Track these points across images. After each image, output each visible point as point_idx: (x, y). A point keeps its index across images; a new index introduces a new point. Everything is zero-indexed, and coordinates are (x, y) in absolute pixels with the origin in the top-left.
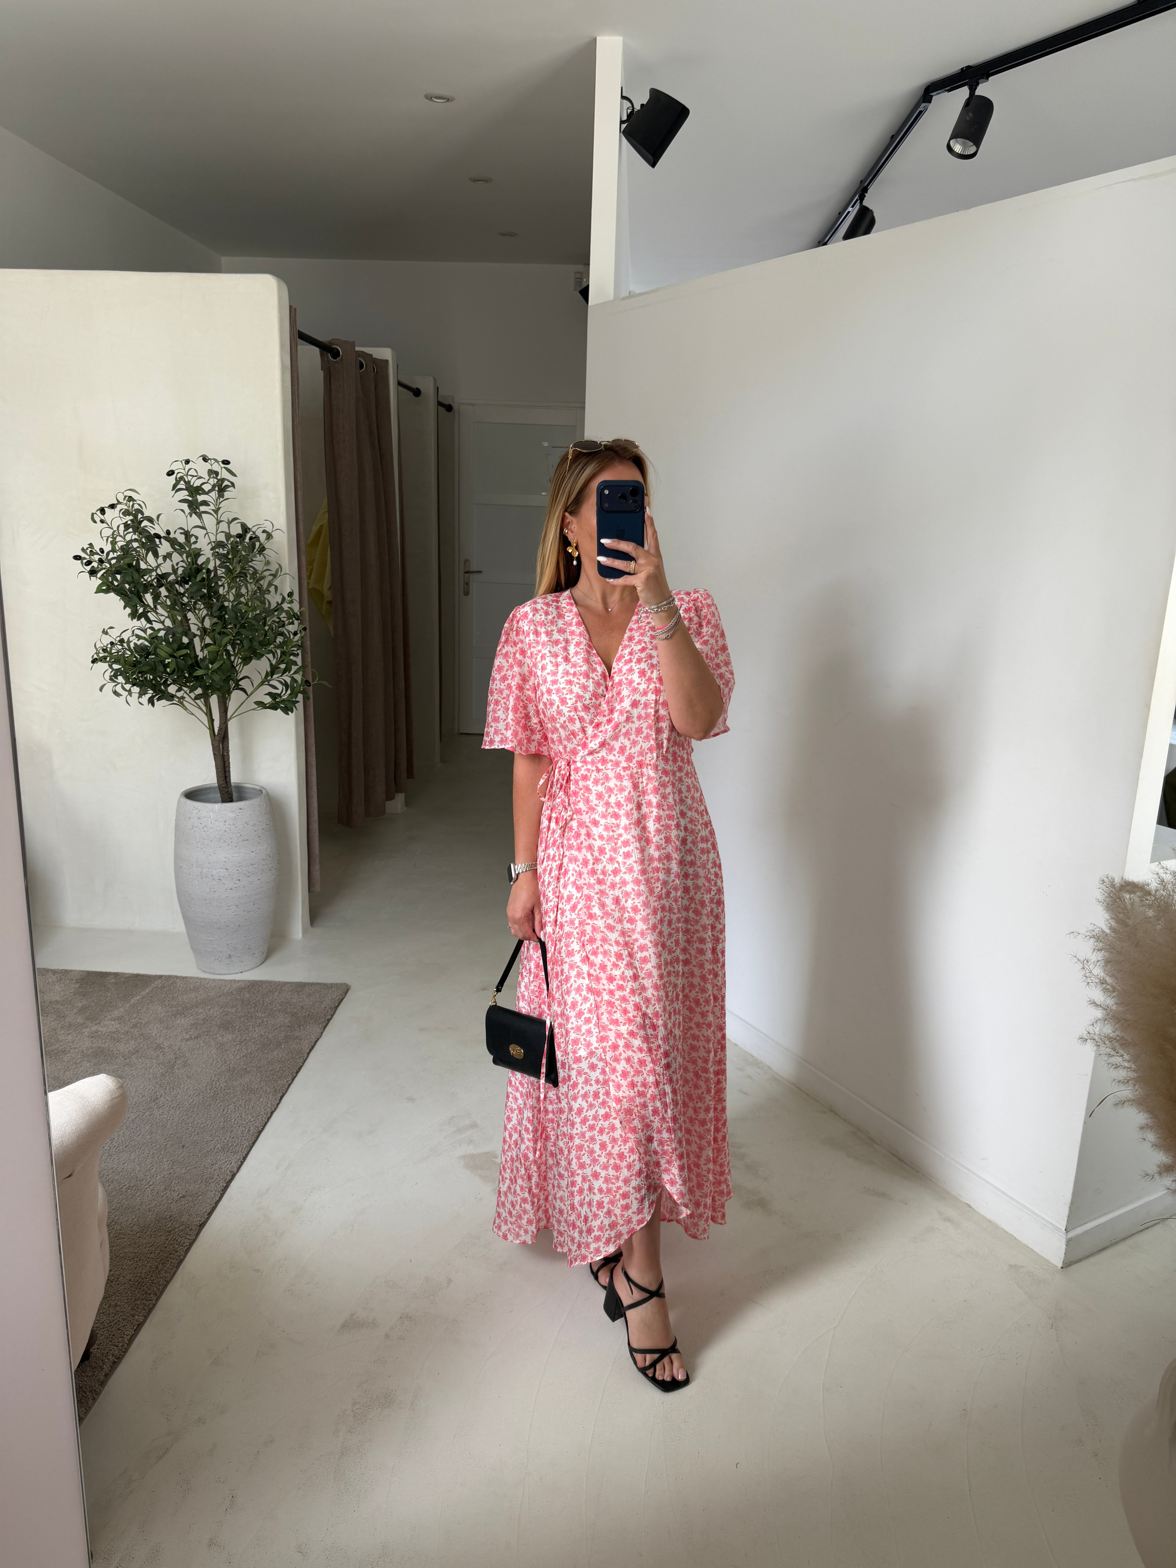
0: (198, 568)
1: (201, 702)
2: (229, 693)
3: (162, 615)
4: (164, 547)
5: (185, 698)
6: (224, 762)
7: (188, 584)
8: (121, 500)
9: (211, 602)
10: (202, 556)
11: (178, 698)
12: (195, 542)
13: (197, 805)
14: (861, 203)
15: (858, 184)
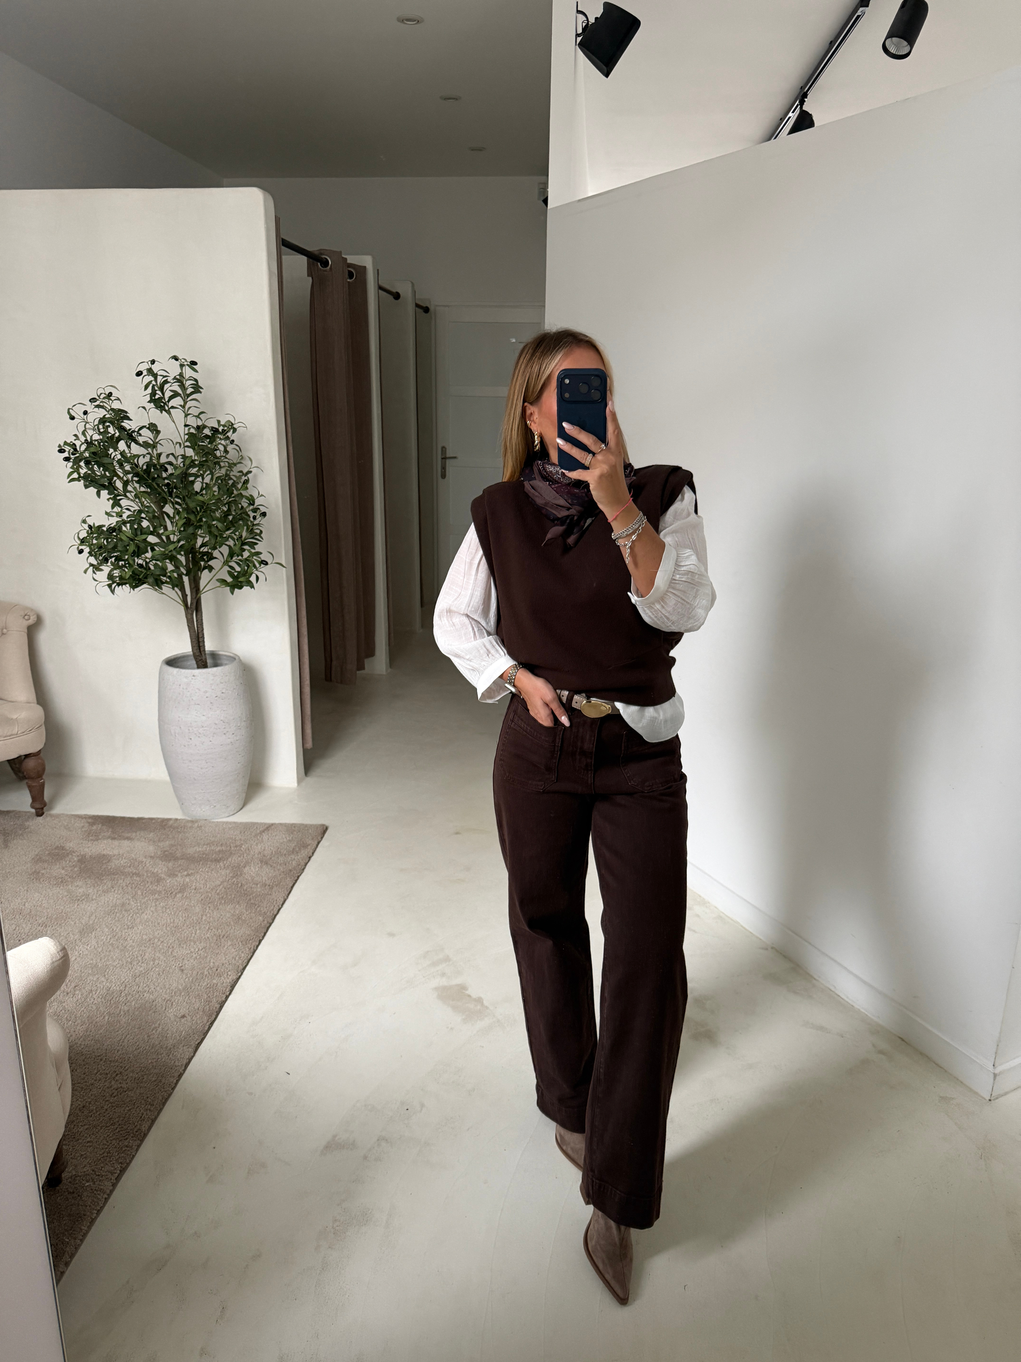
2: (200, 573)
6: (198, 633)
13: (174, 671)
14: (801, 107)
15: (799, 91)
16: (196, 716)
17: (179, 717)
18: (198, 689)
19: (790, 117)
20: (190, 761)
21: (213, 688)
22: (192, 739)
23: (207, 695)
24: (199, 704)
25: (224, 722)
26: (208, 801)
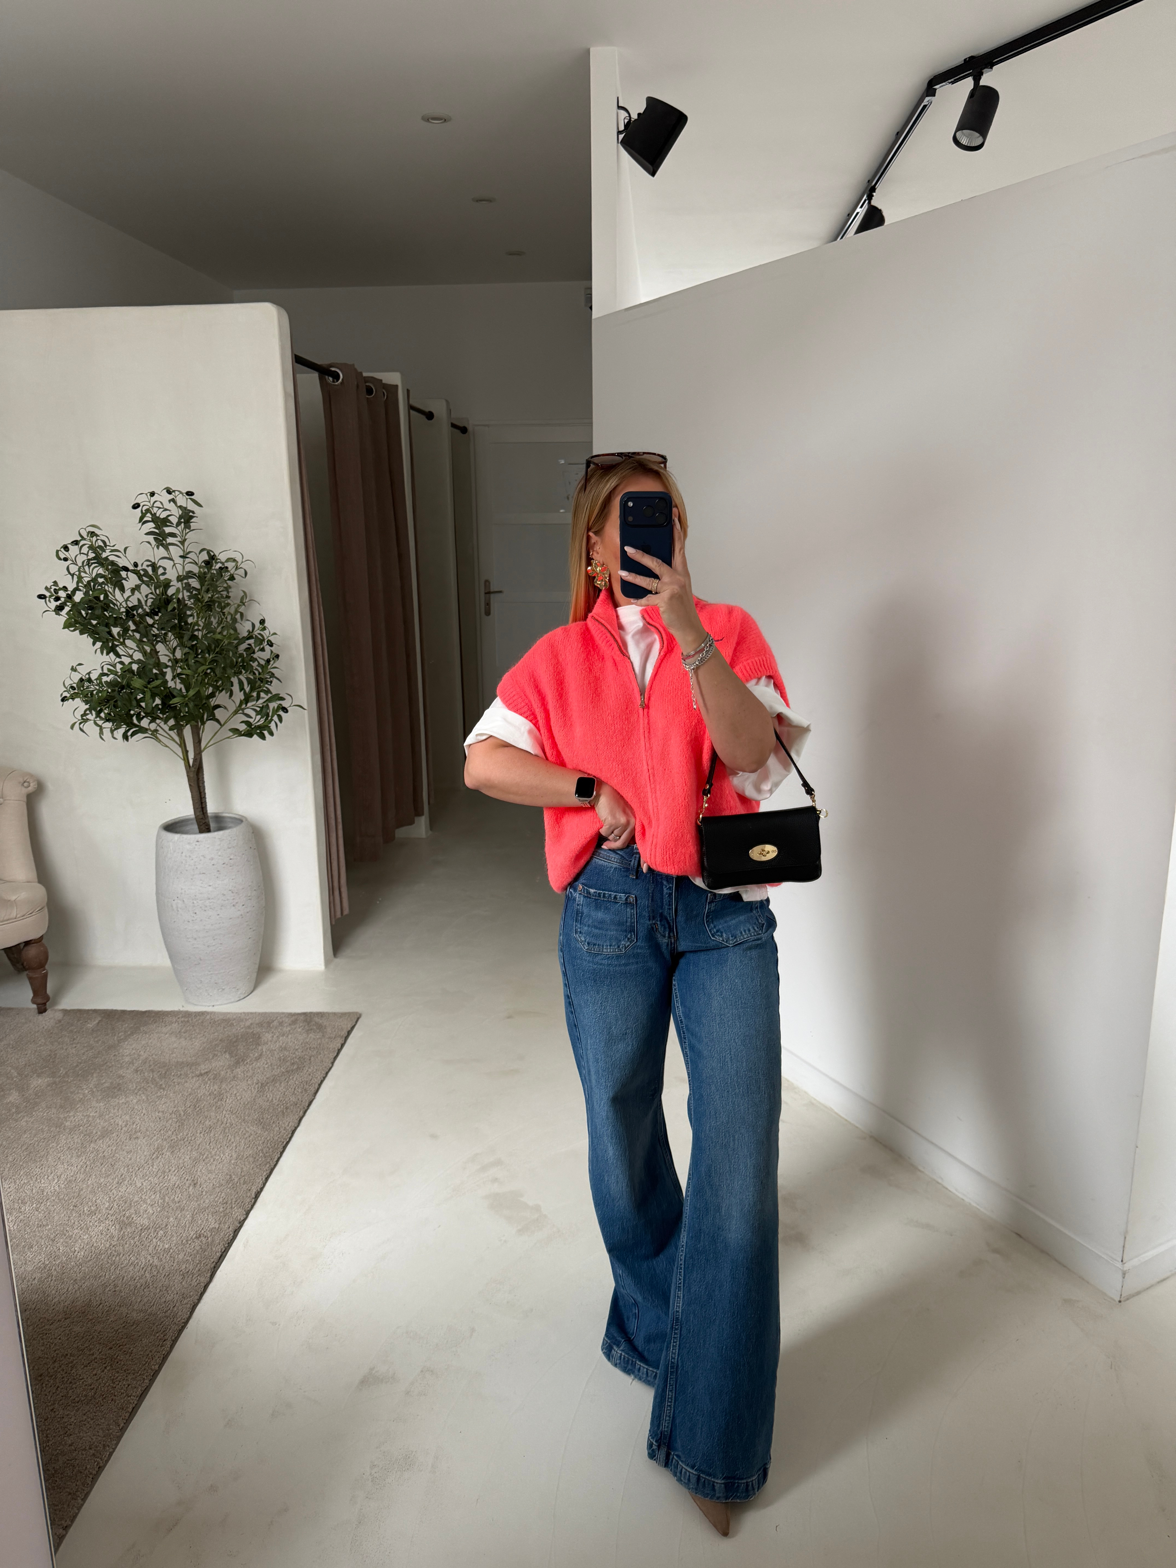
0: (167, 599)
1: (173, 734)
2: (203, 723)
3: (132, 649)
4: (131, 581)
5: (158, 731)
6: (200, 793)
7: (157, 615)
8: (84, 534)
9: (181, 631)
10: (171, 588)
11: (150, 729)
12: (164, 574)
13: (176, 837)
14: (871, 201)
15: (865, 185)
16: (201, 887)
17: (182, 889)
18: (203, 856)
19: (857, 214)
20: (195, 939)
21: (219, 853)
22: (197, 913)
23: (213, 862)
24: (203, 873)
25: (233, 892)
26: (216, 983)
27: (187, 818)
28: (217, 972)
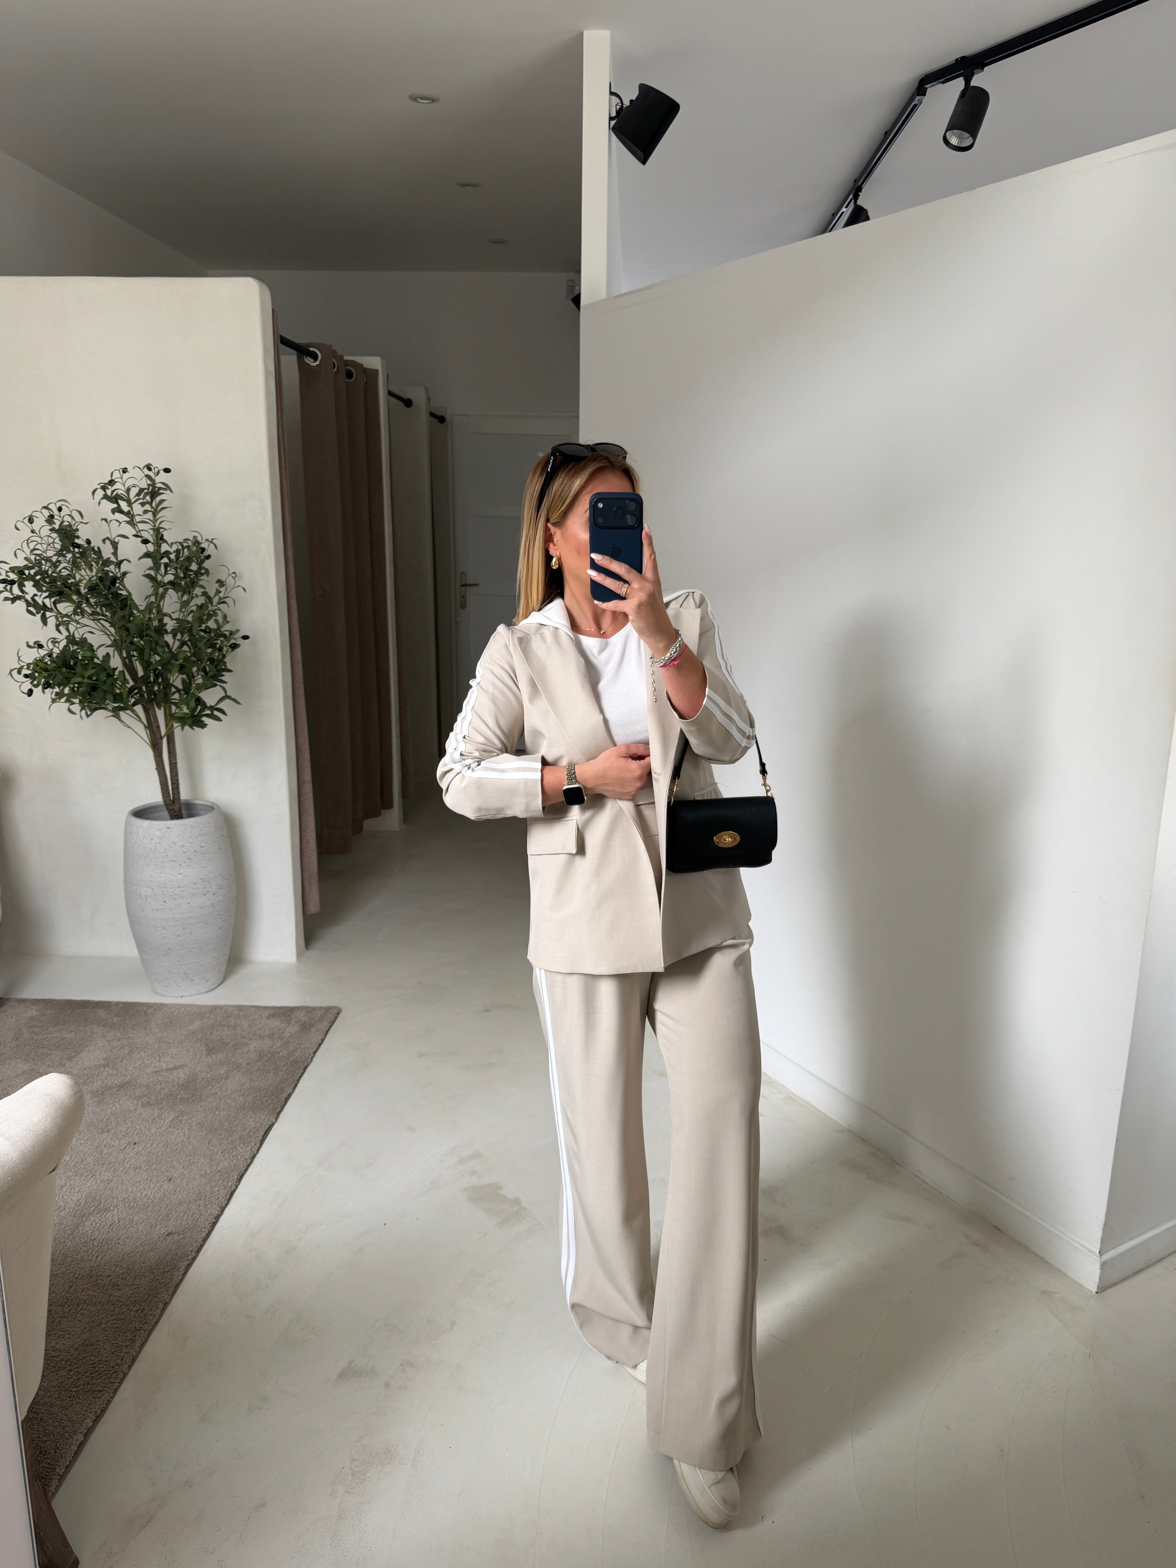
13: (146, 822)
14: (855, 202)
15: (852, 183)
16: (171, 874)
17: (151, 877)
18: (173, 843)
19: (843, 213)
20: (165, 928)
21: (191, 841)
22: (167, 902)
23: (184, 849)
24: (175, 861)
25: (203, 881)
26: (185, 974)
27: (156, 804)
28: (186, 963)
